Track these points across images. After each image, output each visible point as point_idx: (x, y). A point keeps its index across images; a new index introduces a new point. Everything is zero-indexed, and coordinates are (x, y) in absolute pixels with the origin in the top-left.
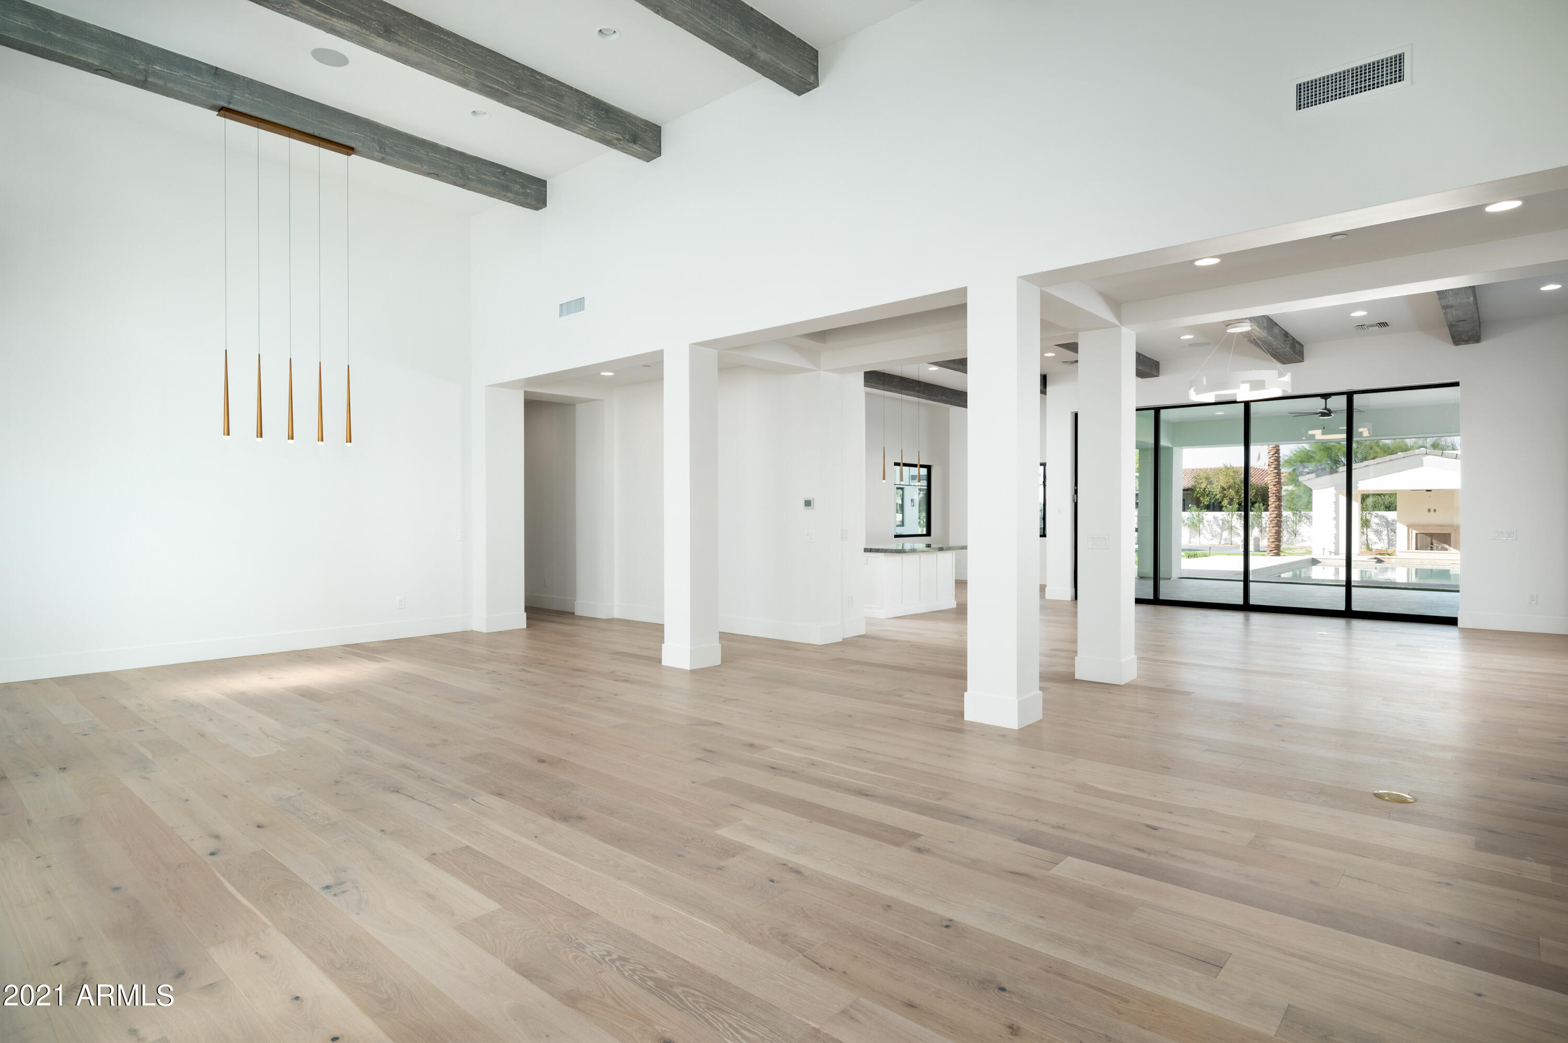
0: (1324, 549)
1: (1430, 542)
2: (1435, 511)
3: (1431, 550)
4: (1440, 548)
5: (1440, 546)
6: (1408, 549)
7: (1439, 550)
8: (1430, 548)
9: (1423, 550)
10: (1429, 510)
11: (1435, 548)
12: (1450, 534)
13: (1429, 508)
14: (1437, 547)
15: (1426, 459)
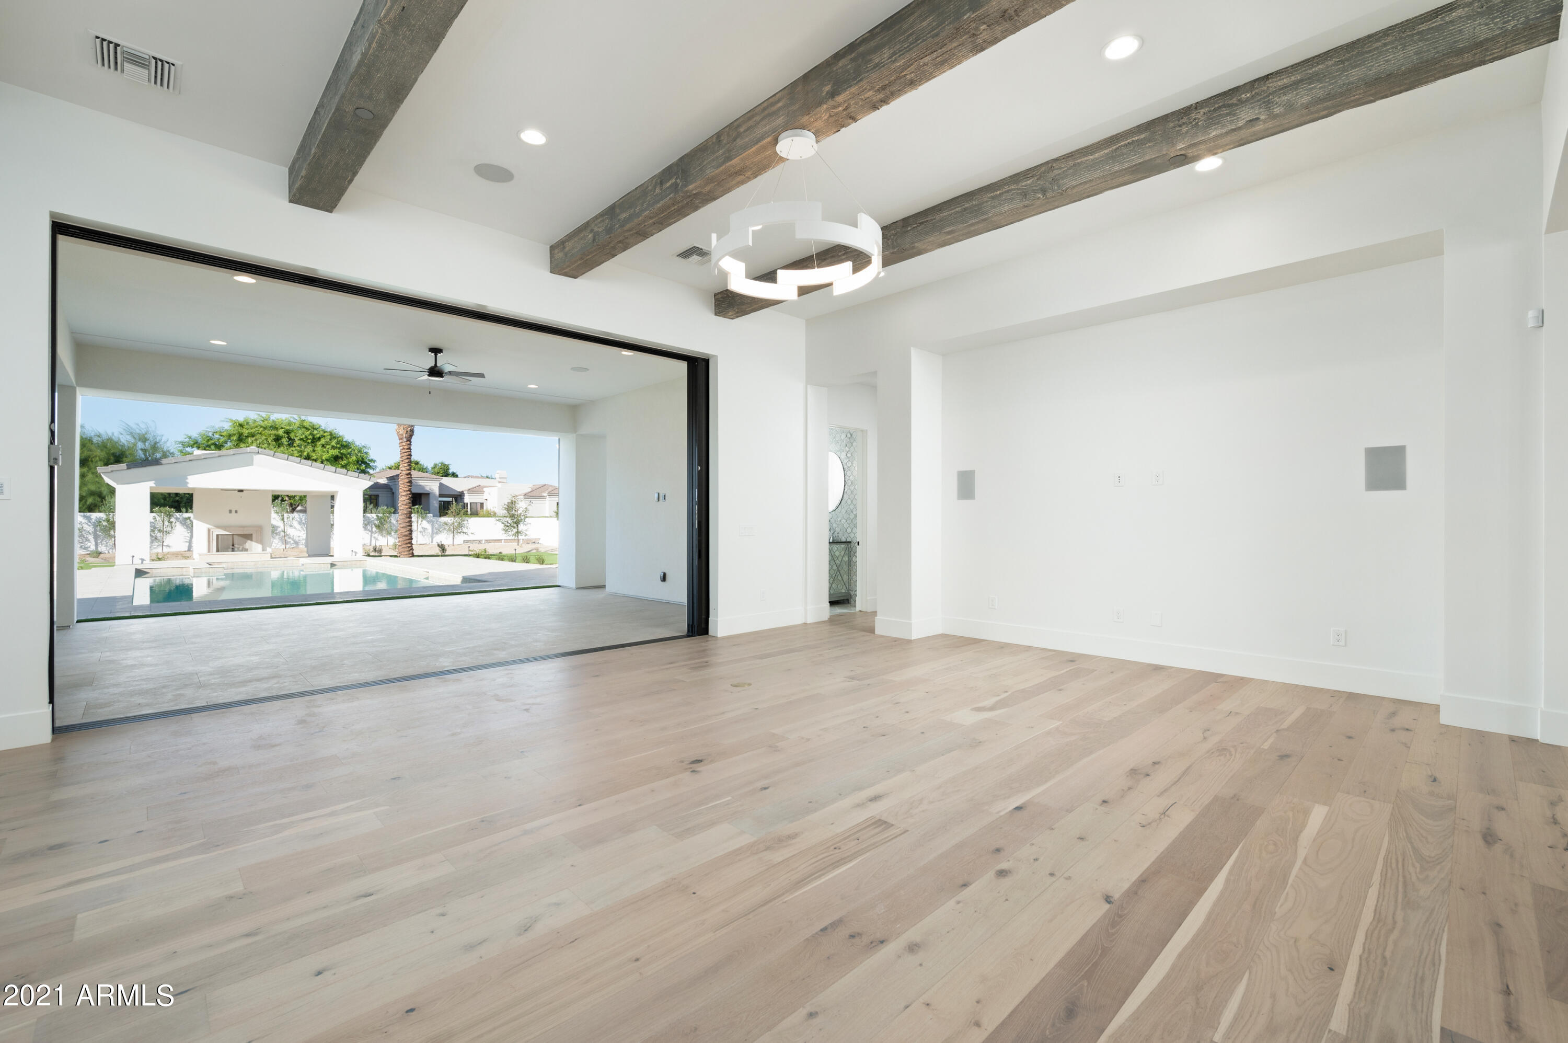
0: (133, 557)
1: (231, 544)
2: (236, 512)
3: (233, 551)
4: (241, 549)
5: (241, 547)
6: (209, 551)
7: (240, 551)
8: (231, 550)
9: (224, 552)
10: (230, 511)
11: (236, 549)
12: (252, 535)
13: (230, 509)
14: (238, 548)
15: (258, 458)
